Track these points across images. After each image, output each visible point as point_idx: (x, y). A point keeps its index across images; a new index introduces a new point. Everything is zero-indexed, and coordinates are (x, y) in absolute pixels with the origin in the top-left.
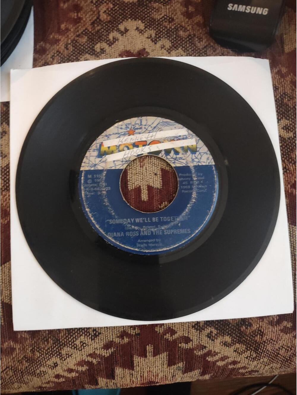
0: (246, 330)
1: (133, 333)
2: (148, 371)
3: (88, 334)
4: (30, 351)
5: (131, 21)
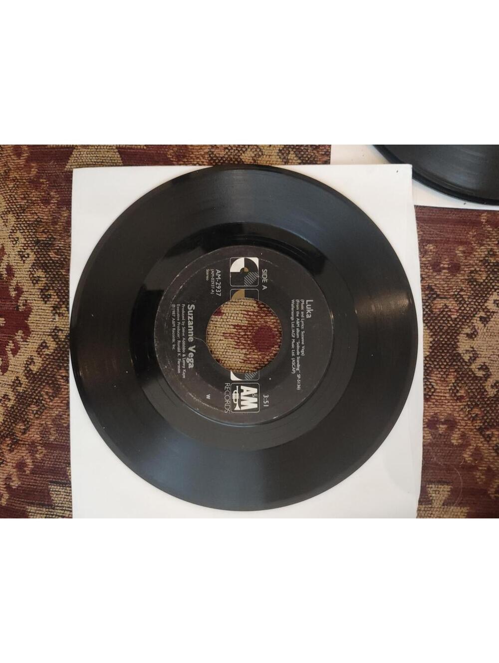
0: (6, 445)
1: (20, 303)
3: (25, 248)
4: (15, 177)
5: (429, 342)
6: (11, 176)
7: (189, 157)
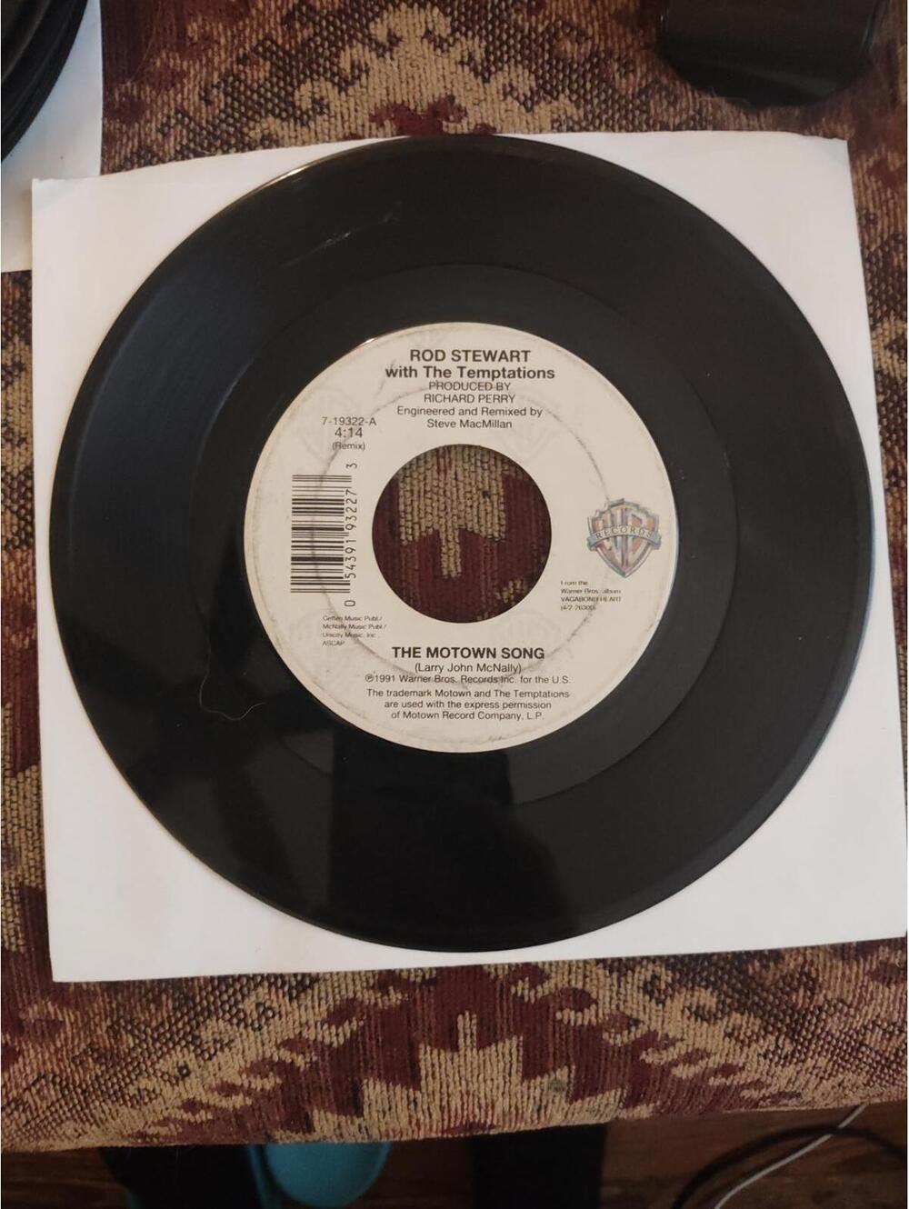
0: (764, 971)
1: (416, 976)
2: (464, 1091)
3: (279, 983)
4: (107, 1032)
5: (410, 10)
6: (107, 1042)
7: (24, 596)
